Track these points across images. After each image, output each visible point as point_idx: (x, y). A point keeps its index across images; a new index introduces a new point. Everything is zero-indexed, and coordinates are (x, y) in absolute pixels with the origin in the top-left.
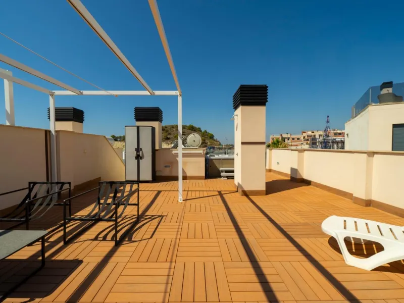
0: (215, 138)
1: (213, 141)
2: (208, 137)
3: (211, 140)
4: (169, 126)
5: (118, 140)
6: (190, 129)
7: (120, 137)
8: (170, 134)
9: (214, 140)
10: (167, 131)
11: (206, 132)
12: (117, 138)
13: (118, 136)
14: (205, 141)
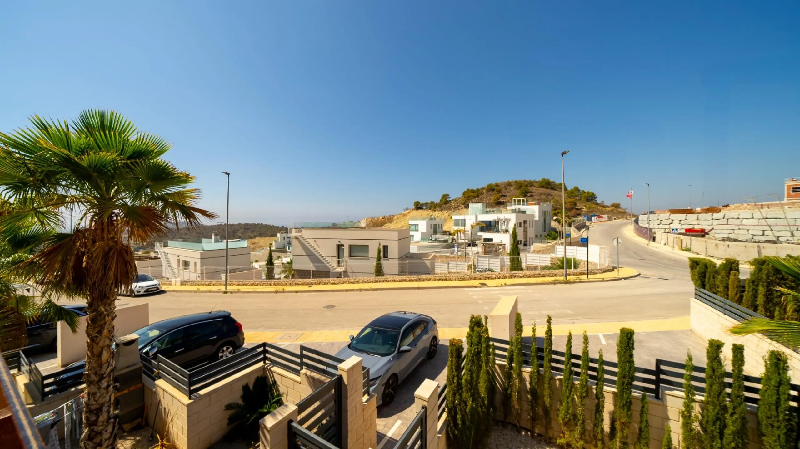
0: (599, 200)
1: (594, 206)
2: (583, 199)
3: (589, 204)
4: (503, 183)
5: (424, 207)
6: (543, 187)
7: (427, 204)
8: (505, 196)
9: (597, 204)
10: (499, 191)
11: (577, 189)
12: (422, 205)
13: (424, 202)
14: (575, 204)
